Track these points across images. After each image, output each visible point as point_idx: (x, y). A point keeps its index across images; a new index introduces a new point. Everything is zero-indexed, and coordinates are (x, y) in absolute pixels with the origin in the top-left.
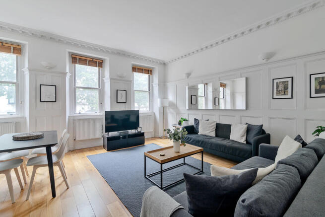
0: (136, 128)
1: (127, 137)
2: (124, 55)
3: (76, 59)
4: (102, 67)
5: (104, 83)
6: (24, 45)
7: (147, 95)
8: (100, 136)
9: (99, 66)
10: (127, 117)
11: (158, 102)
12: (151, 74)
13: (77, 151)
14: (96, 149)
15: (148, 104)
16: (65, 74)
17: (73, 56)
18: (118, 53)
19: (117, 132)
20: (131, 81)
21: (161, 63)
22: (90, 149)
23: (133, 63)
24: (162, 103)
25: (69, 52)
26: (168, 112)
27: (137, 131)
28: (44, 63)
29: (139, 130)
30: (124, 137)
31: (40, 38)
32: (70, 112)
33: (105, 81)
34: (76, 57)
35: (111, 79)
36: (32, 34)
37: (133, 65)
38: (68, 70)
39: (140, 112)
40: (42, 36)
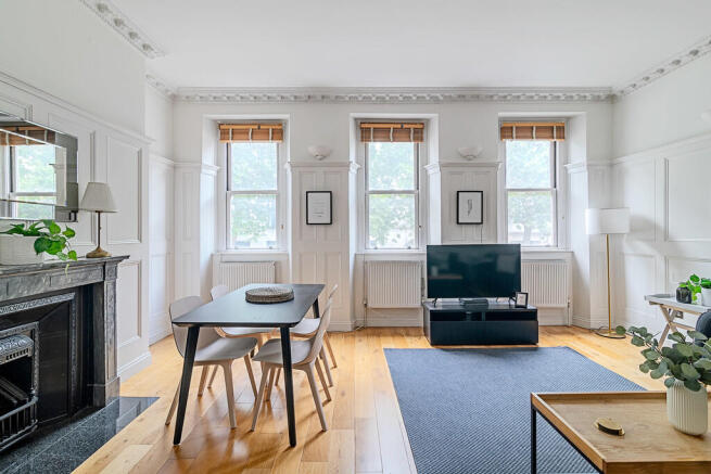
0: (512, 295)
1: (483, 316)
2: (477, 97)
3: (370, 130)
4: (422, 140)
5: (427, 177)
6: (286, 121)
7: (547, 200)
8: (418, 305)
9: (415, 139)
10: (489, 260)
11: (585, 223)
12: (562, 136)
13: (369, 331)
14: (408, 335)
15: (550, 225)
16: (347, 165)
17: (363, 126)
18: (459, 96)
19: (457, 300)
20: (495, 166)
21: (597, 99)
22: (395, 331)
23: (502, 114)
24: (601, 223)
25: (356, 119)
26: (627, 249)
27: (513, 303)
28: (312, 150)
29: (520, 300)
30: (477, 316)
31: (306, 101)
32: (358, 246)
33: (430, 172)
34: (369, 126)
35: (443, 166)
36: (296, 97)
37: (502, 120)
38: (352, 158)
39: (522, 250)
40: (309, 97)
